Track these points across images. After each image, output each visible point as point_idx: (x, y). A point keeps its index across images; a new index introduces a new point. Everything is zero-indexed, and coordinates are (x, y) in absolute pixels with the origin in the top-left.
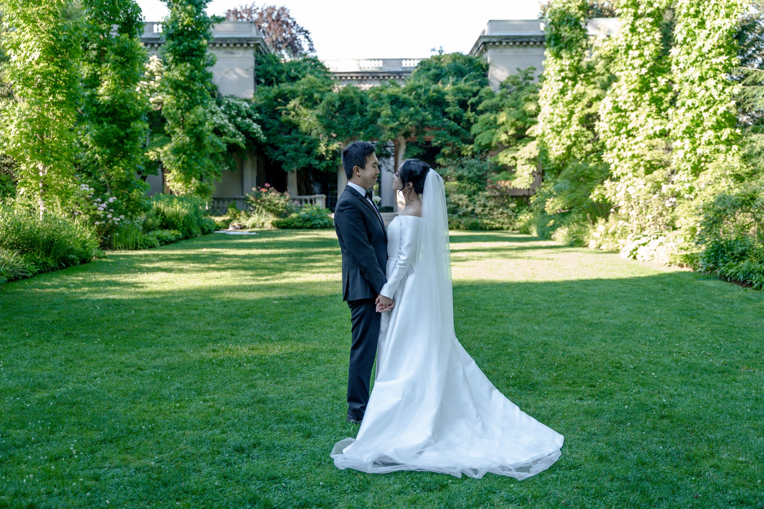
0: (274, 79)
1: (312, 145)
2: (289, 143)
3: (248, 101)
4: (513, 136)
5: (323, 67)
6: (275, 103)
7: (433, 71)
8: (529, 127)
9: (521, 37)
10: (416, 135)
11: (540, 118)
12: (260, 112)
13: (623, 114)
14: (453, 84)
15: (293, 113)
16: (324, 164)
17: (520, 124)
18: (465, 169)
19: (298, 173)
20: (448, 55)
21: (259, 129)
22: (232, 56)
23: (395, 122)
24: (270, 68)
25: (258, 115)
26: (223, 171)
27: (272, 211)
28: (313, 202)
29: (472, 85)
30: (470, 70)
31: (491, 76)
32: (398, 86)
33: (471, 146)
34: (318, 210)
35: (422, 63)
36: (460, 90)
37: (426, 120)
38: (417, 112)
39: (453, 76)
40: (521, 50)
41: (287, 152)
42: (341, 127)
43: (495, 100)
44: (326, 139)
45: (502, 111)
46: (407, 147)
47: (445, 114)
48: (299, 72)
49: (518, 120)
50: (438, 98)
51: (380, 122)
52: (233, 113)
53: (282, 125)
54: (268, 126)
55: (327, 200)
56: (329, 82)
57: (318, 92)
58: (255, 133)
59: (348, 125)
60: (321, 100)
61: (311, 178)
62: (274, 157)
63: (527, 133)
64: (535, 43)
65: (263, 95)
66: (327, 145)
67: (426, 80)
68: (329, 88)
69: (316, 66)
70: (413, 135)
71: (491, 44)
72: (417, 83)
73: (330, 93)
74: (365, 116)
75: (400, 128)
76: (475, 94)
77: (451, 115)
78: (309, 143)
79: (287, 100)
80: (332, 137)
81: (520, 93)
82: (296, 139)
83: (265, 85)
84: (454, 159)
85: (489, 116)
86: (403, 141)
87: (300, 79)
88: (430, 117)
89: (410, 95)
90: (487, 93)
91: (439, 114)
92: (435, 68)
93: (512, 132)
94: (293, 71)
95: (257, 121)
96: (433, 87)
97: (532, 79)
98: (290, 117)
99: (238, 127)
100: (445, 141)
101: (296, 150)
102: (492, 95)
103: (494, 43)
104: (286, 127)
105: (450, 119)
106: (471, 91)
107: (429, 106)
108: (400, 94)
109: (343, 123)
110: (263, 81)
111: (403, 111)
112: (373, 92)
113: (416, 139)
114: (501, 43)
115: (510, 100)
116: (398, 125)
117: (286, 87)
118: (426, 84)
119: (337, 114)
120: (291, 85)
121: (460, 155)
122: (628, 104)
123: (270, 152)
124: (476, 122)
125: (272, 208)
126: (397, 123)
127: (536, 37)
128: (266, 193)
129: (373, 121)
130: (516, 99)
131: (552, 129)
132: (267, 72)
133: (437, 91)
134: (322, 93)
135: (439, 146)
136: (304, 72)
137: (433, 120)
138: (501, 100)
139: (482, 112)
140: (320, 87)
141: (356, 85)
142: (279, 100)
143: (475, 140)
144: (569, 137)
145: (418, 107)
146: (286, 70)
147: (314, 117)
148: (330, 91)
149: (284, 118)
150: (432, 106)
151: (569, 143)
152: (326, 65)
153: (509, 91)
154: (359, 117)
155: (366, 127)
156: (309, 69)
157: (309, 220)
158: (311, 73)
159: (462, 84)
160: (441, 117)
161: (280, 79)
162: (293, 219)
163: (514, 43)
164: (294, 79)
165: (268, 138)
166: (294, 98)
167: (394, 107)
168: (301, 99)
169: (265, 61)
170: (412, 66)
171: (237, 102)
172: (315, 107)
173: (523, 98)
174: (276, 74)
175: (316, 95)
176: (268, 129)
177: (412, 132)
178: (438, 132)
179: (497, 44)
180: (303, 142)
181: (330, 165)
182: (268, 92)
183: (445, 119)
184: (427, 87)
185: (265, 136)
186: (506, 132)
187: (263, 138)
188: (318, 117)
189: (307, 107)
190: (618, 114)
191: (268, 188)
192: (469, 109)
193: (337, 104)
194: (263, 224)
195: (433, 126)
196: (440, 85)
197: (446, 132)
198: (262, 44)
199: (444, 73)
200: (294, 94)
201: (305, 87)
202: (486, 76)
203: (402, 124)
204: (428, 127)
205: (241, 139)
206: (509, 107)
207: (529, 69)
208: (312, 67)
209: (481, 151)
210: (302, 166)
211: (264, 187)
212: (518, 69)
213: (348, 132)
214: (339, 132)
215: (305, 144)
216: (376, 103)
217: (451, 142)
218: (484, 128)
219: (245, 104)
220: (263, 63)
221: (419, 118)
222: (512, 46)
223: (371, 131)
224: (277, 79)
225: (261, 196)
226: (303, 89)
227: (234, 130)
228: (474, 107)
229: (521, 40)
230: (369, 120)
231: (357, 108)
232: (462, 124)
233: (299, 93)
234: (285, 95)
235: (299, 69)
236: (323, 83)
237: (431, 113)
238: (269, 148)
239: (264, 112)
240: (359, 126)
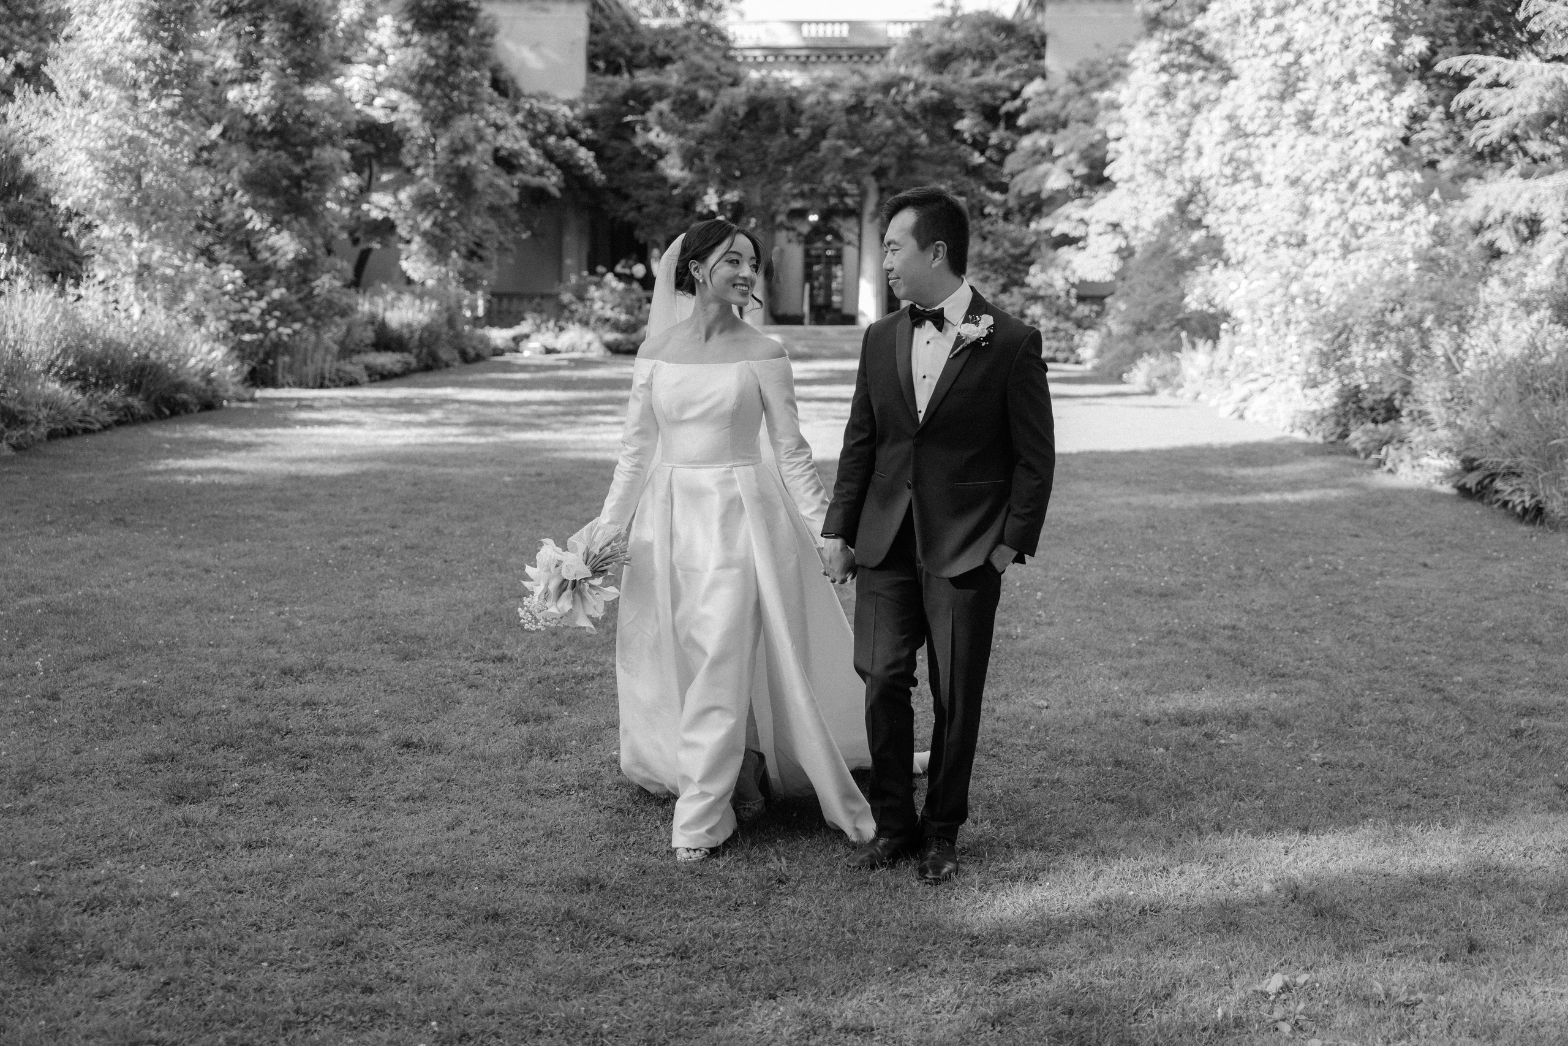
0: (622, 61)
1: (693, 194)
2: (649, 186)
3: (572, 105)
4: (1083, 177)
6: (624, 109)
7: (935, 49)
10: (897, 174)
12: (594, 126)
13: (1250, 140)
14: (974, 74)
15: (657, 128)
18: (988, 243)
21: (591, 160)
22: (543, 15)
23: (854, 148)
24: (616, 41)
25: (589, 131)
26: (518, 241)
29: (1009, 77)
30: (1009, 47)
31: (1051, 58)
33: (1004, 197)
35: (917, 31)
37: (917, 145)
38: (899, 130)
39: (974, 59)
41: (646, 206)
42: (751, 156)
43: (1053, 107)
44: (719, 181)
45: (1065, 128)
46: (881, 198)
47: (955, 134)
48: (673, 48)
50: (942, 102)
51: (825, 147)
52: (541, 128)
53: (637, 152)
54: (609, 153)
56: (733, 67)
57: (707, 87)
58: (582, 168)
59: (765, 153)
60: (712, 106)
62: (620, 213)
63: (1107, 172)
65: (602, 91)
66: (721, 193)
67: (920, 67)
68: (728, 81)
69: (709, 36)
70: (892, 174)
72: (901, 72)
74: (797, 136)
75: (866, 159)
76: (1014, 95)
77: (967, 136)
79: (646, 104)
80: (731, 176)
83: (607, 71)
85: (1041, 140)
86: (871, 184)
87: (674, 62)
88: (924, 139)
89: (886, 93)
90: (1037, 94)
91: (942, 133)
92: (940, 42)
93: (1081, 169)
94: (661, 46)
95: (588, 144)
96: (933, 80)
98: (651, 137)
99: (549, 155)
101: (661, 201)
102: (1048, 96)
104: (644, 156)
105: (964, 143)
106: (1008, 89)
107: (924, 118)
108: (866, 93)
109: (754, 150)
110: (601, 64)
111: (871, 127)
112: (815, 90)
113: (898, 182)
116: (859, 154)
117: (645, 78)
118: (919, 74)
119: (743, 132)
120: (656, 74)
122: (1257, 121)
123: (611, 203)
124: (1014, 149)
126: (858, 150)
128: (597, 284)
129: (812, 144)
130: (1090, 106)
131: (1148, 167)
132: (611, 49)
133: (942, 89)
134: (715, 90)
136: (683, 48)
137: (931, 145)
138: (1064, 107)
139: (1026, 131)
140: (711, 77)
141: (782, 73)
142: (631, 103)
143: (1012, 183)
144: (1181, 182)
145: (900, 119)
146: (648, 44)
147: (700, 137)
149: (639, 139)
150: (930, 118)
151: (1180, 192)
154: (786, 138)
155: (799, 157)
156: (694, 41)
158: (698, 50)
159: (990, 76)
160: (945, 139)
161: (635, 61)
164: (662, 62)
165: (610, 179)
166: (660, 99)
168: (674, 103)
169: (607, 26)
171: (551, 108)
172: (702, 117)
173: (1104, 102)
174: (628, 52)
175: (703, 95)
176: (610, 160)
177: (890, 167)
178: (940, 169)
182: (612, 86)
183: (955, 144)
184: (920, 80)
185: (603, 171)
186: (1069, 171)
187: (599, 177)
188: (707, 137)
189: (685, 116)
190: (1241, 140)
191: (602, 275)
193: (742, 111)
195: (930, 156)
196: (947, 76)
197: (956, 169)
199: (956, 53)
200: (659, 93)
201: (682, 78)
202: (1040, 58)
203: (869, 153)
204: (919, 157)
205: (554, 179)
206: (1077, 122)
207: (1120, 46)
208: (701, 39)
209: (1022, 208)
211: (595, 273)
212: (1099, 47)
213: (764, 167)
214: (745, 166)
215: (678, 191)
216: (820, 111)
218: (1030, 161)
219: (565, 110)
220: (605, 29)
221: (903, 140)
223: (808, 166)
224: (629, 61)
225: (587, 291)
226: (677, 82)
227: (541, 162)
228: (1010, 120)
230: (805, 143)
231: (782, 121)
232: (988, 153)
233: (670, 90)
234: (645, 92)
235: (674, 43)
236: (718, 69)
237: (926, 131)
238: (610, 198)
239: (602, 125)
240: (786, 155)
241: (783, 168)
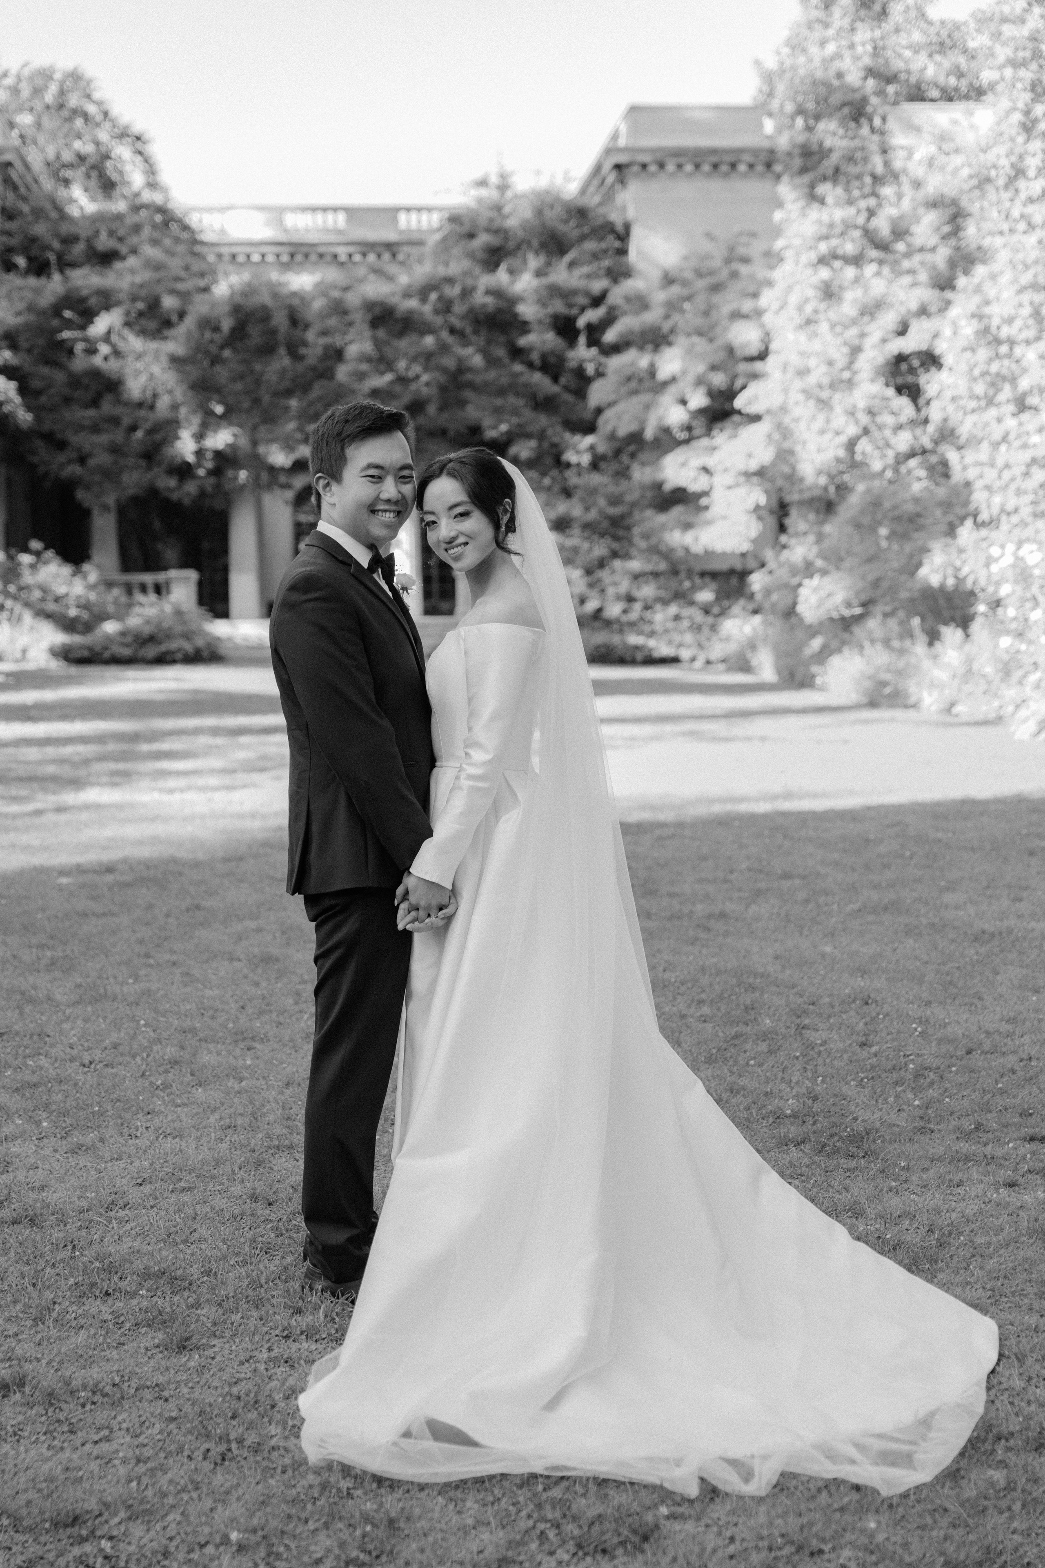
0: (52, 257)
1: (158, 437)
2: (95, 429)
4: (702, 412)
5: (186, 228)
6: (55, 322)
7: (483, 239)
8: (744, 387)
9: (713, 151)
10: (441, 409)
11: (771, 365)
12: (14, 347)
14: (539, 274)
15: (104, 349)
16: (191, 488)
17: (719, 380)
18: (575, 500)
19: (122, 512)
20: (524, 196)
21: (12, 394)
23: (382, 373)
24: (40, 229)
25: (7, 354)
27: (48, 616)
28: (164, 591)
29: (589, 276)
30: (583, 238)
31: (639, 253)
32: (390, 278)
33: (589, 440)
34: (178, 613)
35: (454, 219)
36: (555, 291)
37: (470, 370)
38: (444, 348)
39: (537, 253)
40: (716, 187)
41: (90, 455)
42: (239, 386)
43: (651, 317)
44: (196, 420)
45: (670, 344)
47: (517, 353)
48: (121, 239)
49: (714, 368)
50: (499, 311)
51: (342, 373)
53: (75, 381)
54: (36, 384)
55: (200, 584)
56: (202, 266)
57: (173, 292)
59: (258, 382)
60: (182, 315)
61: (157, 525)
62: (54, 467)
63: (739, 403)
64: (751, 166)
65: (22, 299)
66: (199, 437)
67: (466, 264)
68: (202, 283)
69: (166, 223)
70: (432, 409)
71: (636, 168)
72: (442, 271)
73: (206, 296)
74: (302, 358)
75: (398, 388)
76: (597, 301)
77: (535, 357)
78: (150, 432)
79: (88, 315)
80: (212, 413)
81: (717, 299)
82: (115, 421)
83: (28, 272)
84: (544, 474)
87: (123, 258)
88: (477, 360)
89: (424, 299)
90: (628, 299)
91: (500, 352)
92: (488, 230)
93: (698, 400)
94: (103, 235)
95: (7, 371)
96: (485, 281)
97: (746, 260)
98: (97, 360)
100: (519, 425)
101: (115, 450)
102: (641, 303)
103: (644, 166)
104: (87, 388)
105: (531, 365)
106: (587, 293)
107: (476, 332)
108: (395, 300)
109: (241, 377)
110: (20, 262)
111: (403, 344)
112: (325, 294)
113: (443, 420)
114: (662, 166)
115: (689, 317)
116: (392, 383)
117: (83, 280)
118: (467, 273)
119: (227, 353)
120: (101, 274)
121: (560, 464)
123: (42, 453)
124: (600, 374)
125: (51, 607)
126: (389, 377)
127: (755, 152)
128: (33, 567)
129: (324, 372)
130: (706, 313)
132: (34, 240)
133: (497, 293)
134: (185, 296)
135: (504, 438)
136: (134, 240)
137: (487, 369)
138: (667, 317)
139: (616, 349)
140: (178, 279)
141: (274, 276)
142: (68, 314)
143: (601, 421)
145: (445, 335)
146: (84, 234)
147: (164, 359)
148: (206, 290)
149: (79, 363)
150: (483, 332)
151: (853, 429)
152: (194, 220)
153: (685, 292)
154: (286, 361)
155: (306, 388)
156: (147, 231)
157: (152, 639)
158: (155, 242)
159: (561, 275)
160: (507, 360)
161: (68, 258)
162: (109, 638)
163: (697, 166)
164: (106, 258)
165: (38, 419)
166: (107, 308)
167: (381, 333)
168: (128, 313)
169: (26, 209)
170: (424, 224)
172: (166, 333)
173: (726, 310)
174: (56, 244)
175: (169, 302)
176: (38, 393)
178: (499, 402)
179: (653, 168)
180: (133, 428)
181: (209, 489)
182: (37, 291)
183: (518, 368)
184: (469, 282)
185: (29, 409)
186: (684, 402)
187: (24, 417)
188: (175, 360)
189: (143, 333)
191: (38, 554)
192: (582, 340)
193: (226, 325)
194: (24, 651)
195: (486, 384)
196: (502, 276)
197: (521, 402)
198: (18, 164)
199: (511, 245)
200: (107, 301)
201: (138, 279)
202: (623, 252)
203: (403, 380)
204: (471, 386)
206: (689, 335)
207: (740, 234)
208: (155, 226)
209: (618, 452)
210: (131, 492)
211: (26, 550)
212: (709, 236)
213: (256, 401)
214: (231, 400)
215: (139, 434)
216: (332, 322)
217: (534, 428)
218: (623, 390)
220: (20, 213)
221: (449, 362)
222: (690, 175)
223: (320, 398)
224: (60, 257)
225: (18, 575)
226: (133, 284)
228: (594, 333)
229: (714, 159)
230: (314, 369)
231: (281, 337)
232: (563, 380)
233: (122, 296)
234: (83, 300)
235: (122, 232)
236: (187, 268)
237: (480, 350)
238: (39, 443)
239: (24, 344)
240: (286, 384)
241: (283, 402)
